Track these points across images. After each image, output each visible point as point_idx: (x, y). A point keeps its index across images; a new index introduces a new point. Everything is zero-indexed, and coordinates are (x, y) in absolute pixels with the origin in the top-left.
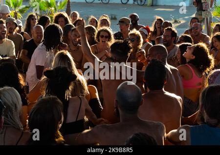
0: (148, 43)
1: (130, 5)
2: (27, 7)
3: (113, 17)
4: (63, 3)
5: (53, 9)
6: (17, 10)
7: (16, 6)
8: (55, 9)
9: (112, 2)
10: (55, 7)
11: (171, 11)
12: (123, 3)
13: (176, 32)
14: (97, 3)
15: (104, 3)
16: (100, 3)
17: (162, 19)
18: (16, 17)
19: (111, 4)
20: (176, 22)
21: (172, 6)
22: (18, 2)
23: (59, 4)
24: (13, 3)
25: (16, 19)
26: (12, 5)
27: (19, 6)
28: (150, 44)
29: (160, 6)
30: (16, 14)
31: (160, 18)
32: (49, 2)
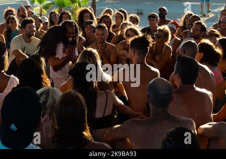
3: (139, 12)
5: (77, 4)
7: (40, 2)
8: (80, 5)
13: (206, 26)
20: (204, 16)
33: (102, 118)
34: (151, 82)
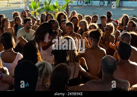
0: (118, 30)
1: (105, 6)
2: (42, 9)
4: (64, 6)
5: (58, 9)
6: (36, 11)
7: (35, 8)
8: (59, 10)
9: (94, 5)
10: (59, 9)
11: (131, 10)
12: (101, 6)
14: (84, 6)
15: (89, 6)
16: (87, 6)
17: (128, 16)
18: (35, 15)
19: (93, 6)
21: (132, 7)
22: (36, 5)
23: (61, 7)
24: (34, 7)
25: (35, 16)
26: (32, 8)
27: (37, 8)
28: (119, 31)
29: (124, 7)
30: (35, 13)
31: (126, 15)
32: (55, 5)
33: (72, 79)
34: (103, 58)
